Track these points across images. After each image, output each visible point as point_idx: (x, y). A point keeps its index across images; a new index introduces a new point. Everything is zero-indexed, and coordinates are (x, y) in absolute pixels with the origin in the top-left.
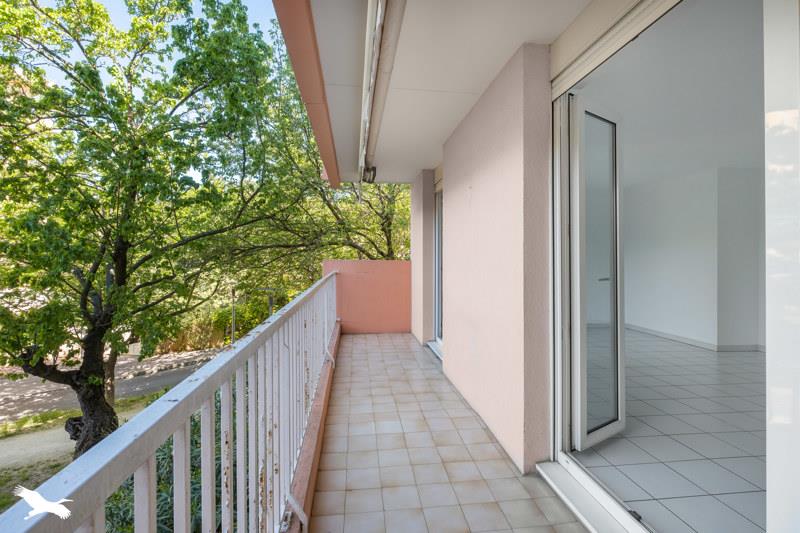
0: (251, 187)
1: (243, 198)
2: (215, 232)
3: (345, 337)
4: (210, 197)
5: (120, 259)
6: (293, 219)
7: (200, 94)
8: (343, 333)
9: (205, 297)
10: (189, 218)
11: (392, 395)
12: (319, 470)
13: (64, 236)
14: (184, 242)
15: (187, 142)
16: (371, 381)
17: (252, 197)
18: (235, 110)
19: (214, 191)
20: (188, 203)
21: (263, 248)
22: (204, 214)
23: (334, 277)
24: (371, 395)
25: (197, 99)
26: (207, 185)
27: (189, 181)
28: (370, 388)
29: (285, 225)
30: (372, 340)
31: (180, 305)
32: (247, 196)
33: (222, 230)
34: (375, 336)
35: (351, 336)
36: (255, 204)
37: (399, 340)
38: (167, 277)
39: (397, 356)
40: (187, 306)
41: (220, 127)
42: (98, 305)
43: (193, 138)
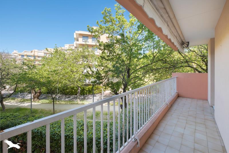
0: (156, 52)
1: (154, 55)
2: (148, 65)
3: (179, 98)
4: (145, 57)
5: (128, 72)
6: (168, 60)
7: (143, 31)
8: (178, 96)
9: (146, 81)
10: (142, 62)
11: (186, 120)
12: (152, 133)
13: (119, 68)
14: (141, 68)
15: (140, 44)
16: (181, 114)
17: (156, 55)
18: (149, 34)
19: (146, 55)
20: (141, 59)
21: (160, 69)
22: (146, 61)
23: (176, 78)
24: (179, 118)
25: (143, 33)
26: (144, 54)
27: (140, 54)
28: (179, 116)
29: (165, 62)
30: (189, 100)
31: (141, 83)
32: (155, 55)
33: (149, 65)
34: (191, 100)
35: (181, 98)
36: (157, 57)
37: (200, 102)
38: (138, 76)
39: (196, 108)
40: (143, 83)
41: (146, 39)
42: (125, 82)
43: (141, 43)
